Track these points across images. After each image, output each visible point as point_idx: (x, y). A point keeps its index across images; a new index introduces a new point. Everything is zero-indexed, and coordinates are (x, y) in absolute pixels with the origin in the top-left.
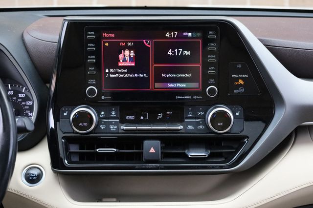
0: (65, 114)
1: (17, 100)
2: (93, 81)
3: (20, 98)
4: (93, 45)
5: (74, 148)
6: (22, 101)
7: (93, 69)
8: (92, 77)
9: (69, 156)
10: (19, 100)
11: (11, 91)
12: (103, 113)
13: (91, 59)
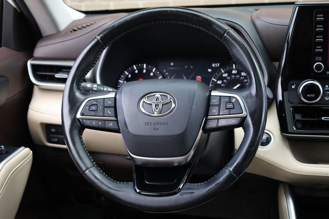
0: (293, 87)
1: (240, 78)
2: (320, 58)
3: (242, 76)
4: (321, 26)
5: (298, 117)
6: (244, 79)
7: (320, 47)
8: (319, 54)
9: (296, 122)
10: (242, 78)
11: (235, 70)
12: (327, 86)
13: (319, 38)
